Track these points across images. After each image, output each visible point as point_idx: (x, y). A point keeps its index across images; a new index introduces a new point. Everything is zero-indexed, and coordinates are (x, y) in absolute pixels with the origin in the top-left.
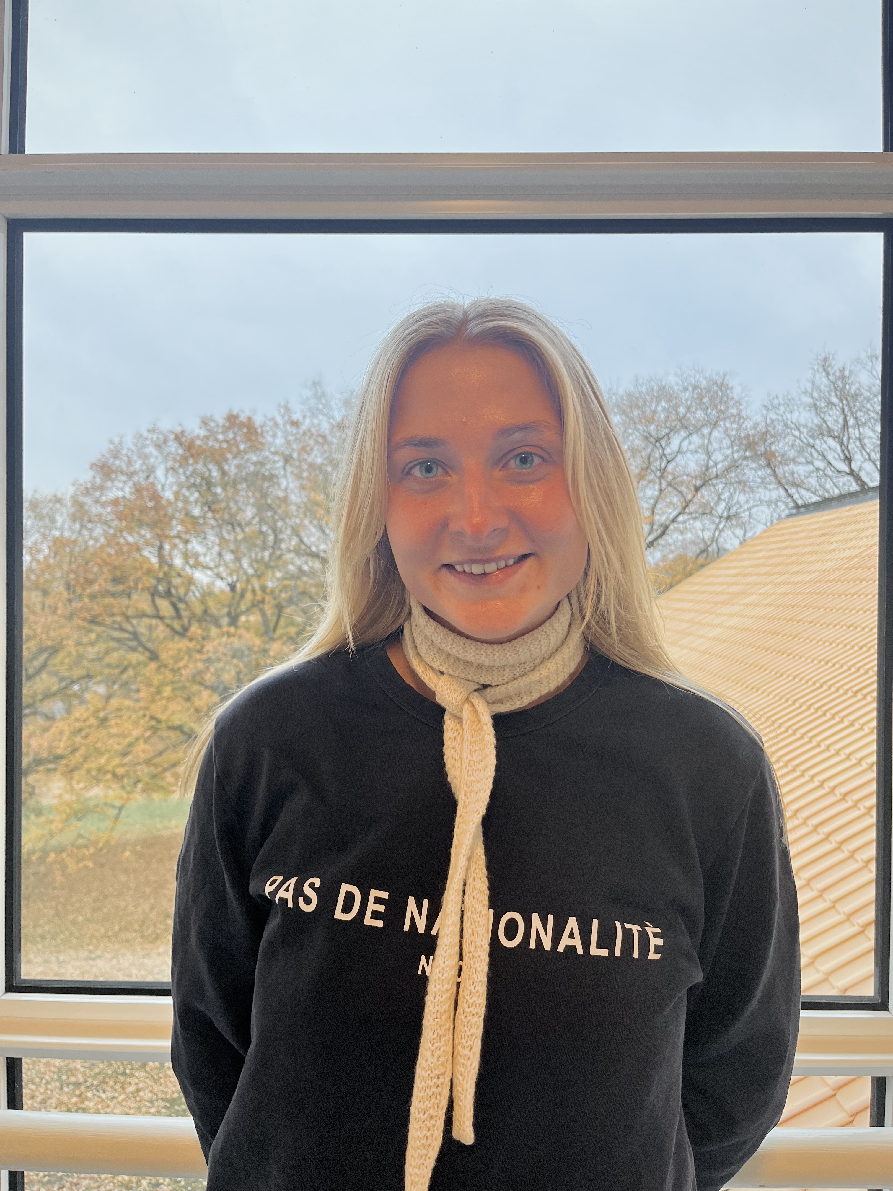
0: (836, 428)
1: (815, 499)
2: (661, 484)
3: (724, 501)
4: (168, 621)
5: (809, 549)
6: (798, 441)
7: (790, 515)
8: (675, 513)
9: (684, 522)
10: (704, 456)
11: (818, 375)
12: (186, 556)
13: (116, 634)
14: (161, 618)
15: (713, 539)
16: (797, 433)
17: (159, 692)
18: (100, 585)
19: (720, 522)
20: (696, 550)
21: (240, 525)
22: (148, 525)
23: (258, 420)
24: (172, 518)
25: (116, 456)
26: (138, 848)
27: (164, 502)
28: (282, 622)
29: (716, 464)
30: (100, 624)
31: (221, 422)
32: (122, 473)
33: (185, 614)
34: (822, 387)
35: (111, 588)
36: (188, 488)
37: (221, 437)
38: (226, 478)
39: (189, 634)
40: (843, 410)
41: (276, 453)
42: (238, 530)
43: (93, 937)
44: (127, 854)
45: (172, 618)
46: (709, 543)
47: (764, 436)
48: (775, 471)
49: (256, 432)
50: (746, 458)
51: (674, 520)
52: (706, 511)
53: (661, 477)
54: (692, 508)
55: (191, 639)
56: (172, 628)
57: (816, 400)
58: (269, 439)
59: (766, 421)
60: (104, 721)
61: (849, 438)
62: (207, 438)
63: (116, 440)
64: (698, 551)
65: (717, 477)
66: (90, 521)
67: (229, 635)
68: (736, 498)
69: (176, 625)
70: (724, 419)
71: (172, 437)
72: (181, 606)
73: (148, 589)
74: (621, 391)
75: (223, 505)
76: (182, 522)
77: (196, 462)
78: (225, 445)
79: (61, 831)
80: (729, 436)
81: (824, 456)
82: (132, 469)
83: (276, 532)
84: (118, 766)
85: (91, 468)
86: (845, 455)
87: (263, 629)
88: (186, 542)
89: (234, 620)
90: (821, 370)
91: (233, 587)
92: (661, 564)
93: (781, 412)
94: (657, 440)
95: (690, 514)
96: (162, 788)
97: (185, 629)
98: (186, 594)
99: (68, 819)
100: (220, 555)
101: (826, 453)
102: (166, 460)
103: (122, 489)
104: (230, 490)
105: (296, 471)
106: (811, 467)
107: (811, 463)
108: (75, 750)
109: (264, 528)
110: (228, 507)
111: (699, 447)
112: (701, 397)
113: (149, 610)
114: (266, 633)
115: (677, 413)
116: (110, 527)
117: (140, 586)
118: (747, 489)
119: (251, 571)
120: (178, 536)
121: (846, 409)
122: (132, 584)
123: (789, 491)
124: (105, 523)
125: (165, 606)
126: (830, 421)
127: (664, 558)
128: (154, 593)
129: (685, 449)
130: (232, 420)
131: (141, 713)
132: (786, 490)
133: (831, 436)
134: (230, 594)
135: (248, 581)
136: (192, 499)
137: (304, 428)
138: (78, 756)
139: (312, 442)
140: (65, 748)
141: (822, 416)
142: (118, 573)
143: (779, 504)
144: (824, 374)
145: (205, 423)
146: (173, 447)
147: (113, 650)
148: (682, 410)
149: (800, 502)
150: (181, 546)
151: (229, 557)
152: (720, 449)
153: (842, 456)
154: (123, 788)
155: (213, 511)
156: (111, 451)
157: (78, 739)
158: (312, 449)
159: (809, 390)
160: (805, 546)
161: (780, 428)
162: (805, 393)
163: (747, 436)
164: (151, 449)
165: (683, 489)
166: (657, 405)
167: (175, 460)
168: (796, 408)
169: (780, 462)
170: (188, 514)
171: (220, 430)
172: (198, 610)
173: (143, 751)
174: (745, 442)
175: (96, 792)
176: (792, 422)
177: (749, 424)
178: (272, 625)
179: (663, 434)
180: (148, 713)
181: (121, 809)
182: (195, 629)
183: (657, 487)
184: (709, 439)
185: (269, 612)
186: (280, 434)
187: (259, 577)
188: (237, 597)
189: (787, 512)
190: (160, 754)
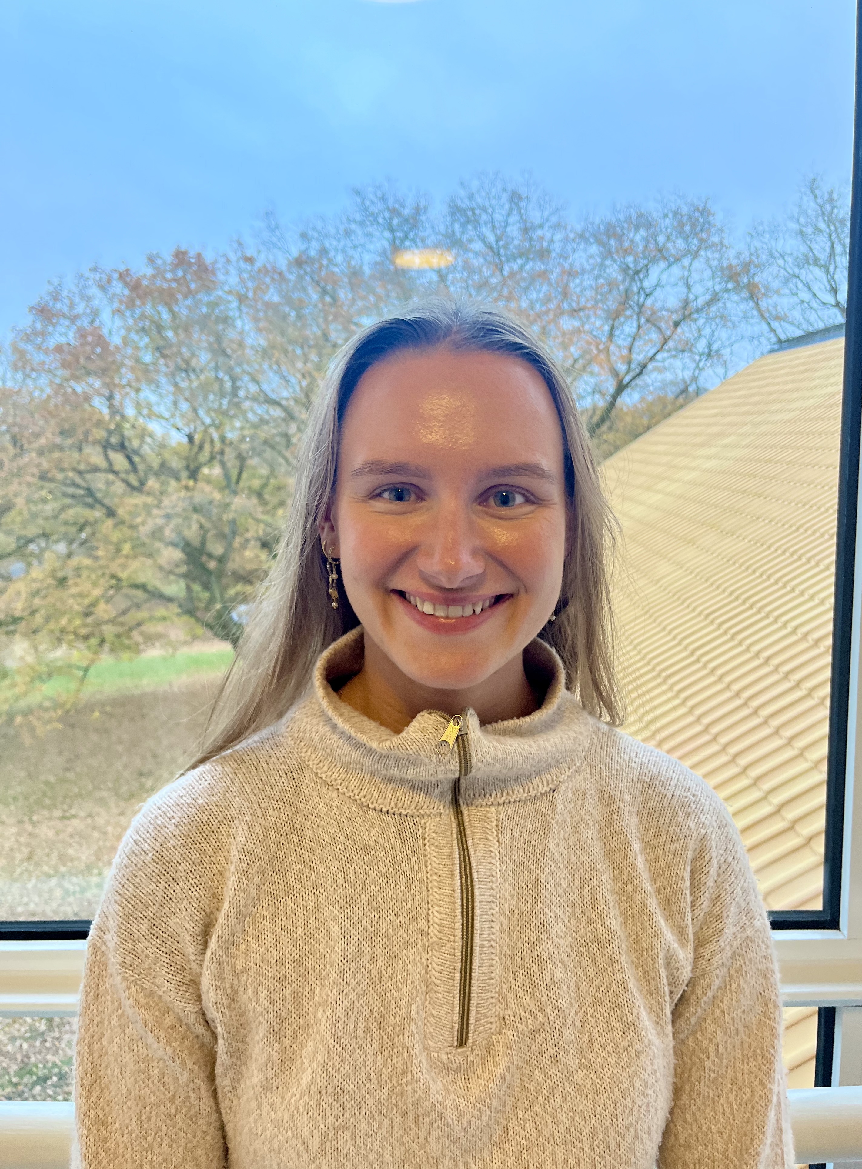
0: (823, 257)
1: (799, 333)
2: (639, 320)
3: (705, 337)
4: (123, 476)
5: (790, 386)
6: (782, 270)
7: (772, 351)
8: (653, 351)
9: (664, 360)
10: (685, 290)
11: (805, 199)
12: (138, 406)
13: (71, 490)
14: (115, 472)
15: (695, 379)
16: (781, 262)
17: (118, 550)
18: (47, 438)
19: (700, 360)
20: (676, 390)
21: (194, 371)
22: (95, 373)
23: (209, 258)
24: (123, 364)
25: (56, 297)
26: (108, 709)
27: (112, 348)
28: (245, 475)
29: (696, 298)
30: (52, 480)
31: (169, 259)
32: (64, 316)
33: (141, 467)
34: (810, 212)
35: (58, 440)
36: (137, 332)
37: (169, 276)
38: (177, 322)
39: (146, 488)
40: (830, 236)
41: (230, 292)
42: (193, 377)
43: (65, 797)
44: (97, 714)
45: (127, 472)
46: (688, 382)
47: (746, 266)
48: (757, 304)
49: (207, 269)
50: (727, 290)
51: (652, 358)
52: (686, 348)
53: (639, 313)
54: (671, 344)
55: (149, 494)
56: (128, 483)
57: (803, 226)
58: (221, 277)
59: (750, 249)
60: (62, 582)
61: (836, 267)
62: (154, 276)
63: (56, 281)
64: (678, 391)
65: (697, 311)
66: (33, 370)
67: (187, 488)
68: (716, 334)
69: (133, 480)
70: (706, 249)
71: (116, 276)
72: (136, 459)
73: (99, 442)
74: (597, 221)
75: (175, 349)
76: (133, 369)
77: (144, 304)
78: (174, 285)
79: (26, 694)
80: (710, 267)
81: (809, 288)
82: (75, 312)
83: (234, 379)
84: (79, 627)
85: (30, 311)
86: (831, 286)
87: (224, 483)
88: (138, 390)
89: (194, 474)
90: (808, 192)
91: (191, 438)
92: (639, 406)
93: (766, 240)
94: (637, 272)
95: (669, 350)
96: (129, 647)
97: (142, 483)
98: (141, 446)
99: (32, 681)
100: (175, 403)
101: (811, 284)
102: (111, 300)
103: (65, 334)
104: (182, 335)
105: (252, 311)
106: (795, 300)
107: (796, 294)
108: (33, 613)
109: (221, 374)
110: (179, 353)
111: (680, 279)
112: (681, 225)
113: (102, 463)
114: (228, 486)
115: (657, 243)
116: (55, 376)
117: (90, 439)
118: (729, 324)
119: (208, 421)
120: (129, 385)
121: (834, 236)
122: (81, 437)
123: (772, 324)
124: (50, 371)
125: (119, 460)
126: (816, 247)
127: (643, 399)
128: (106, 446)
129: (664, 282)
130: (181, 257)
131: (100, 572)
132: (769, 324)
133: (817, 265)
134: (188, 446)
135: (206, 431)
136: (142, 344)
137: (258, 264)
138: (39, 619)
139: (268, 280)
140: (23, 610)
141: (809, 242)
142: (67, 426)
143: (762, 339)
144: (812, 197)
145: (151, 260)
146: (117, 287)
147: (69, 506)
148: (661, 239)
149: (783, 337)
150: (133, 394)
151: (185, 406)
152: (701, 281)
153: (828, 287)
154: (89, 648)
155: (164, 356)
156: (50, 294)
157: (37, 601)
158: (268, 287)
159: (796, 215)
160: (786, 383)
161: (764, 257)
162: (792, 218)
163: (730, 267)
164: (94, 291)
165: (663, 325)
166: (635, 234)
167: (121, 302)
168: (781, 235)
169: (764, 294)
170: (138, 360)
171: (168, 268)
172: (156, 464)
173: (105, 611)
174: (726, 272)
175: (60, 653)
176: (777, 251)
177: (731, 254)
178: (234, 478)
179: (641, 265)
180: (107, 572)
181: (86, 670)
182: (152, 483)
183: (635, 325)
184: (689, 271)
185: (230, 465)
186: (233, 271)
187: (218, 427)
188: (195, 449)
189: (769, 347)
190: (124, 613)
